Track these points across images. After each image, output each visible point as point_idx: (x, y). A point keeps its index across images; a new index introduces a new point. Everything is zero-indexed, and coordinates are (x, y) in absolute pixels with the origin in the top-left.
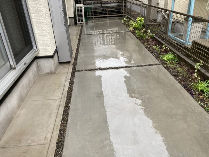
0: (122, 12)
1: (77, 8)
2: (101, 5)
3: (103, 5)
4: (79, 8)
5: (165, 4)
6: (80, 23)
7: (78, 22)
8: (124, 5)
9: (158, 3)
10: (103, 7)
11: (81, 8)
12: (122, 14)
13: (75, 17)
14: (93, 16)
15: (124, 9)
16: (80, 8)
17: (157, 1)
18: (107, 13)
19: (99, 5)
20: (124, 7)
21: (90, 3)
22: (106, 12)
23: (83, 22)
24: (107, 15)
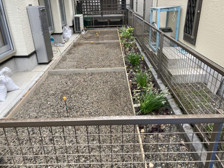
1: (75, 18)
2: (102, 16)
3: (104, 16)
7: (76, 31)
13: (73, 27)
14: (94, 26)
18: (107, 23)
19: (100, 16)
21: (88, 13)
23: (80, 31)
24: (107, 25)
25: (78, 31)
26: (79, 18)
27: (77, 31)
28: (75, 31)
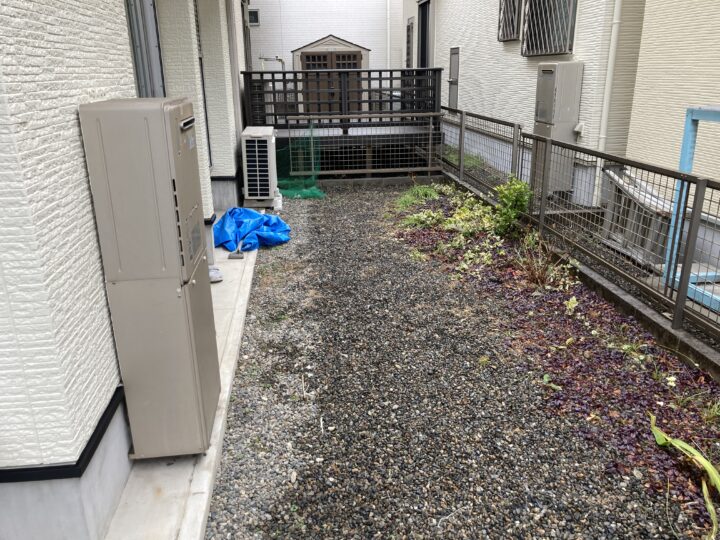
0: (424, 160)
1: (247, 141)
2: (345, 132)
3: (352, 132)
4: (254, 141)
5: (606, 139)
6: (259, 200)
7: (250, 195)
8: (434, 135)
9: (577, 134)
10: (351, 137)
11: (263, 143)
12: (425, 165)
13: (238, 179)
14: (313, 172)
15: (434, 150)
16: (259, 141)
17: (575, 126)
18: (365, 162)
19: (339, 132)
20: (434, 139)
21: (301, 122)
22: (365, 157)
23: (268, 195)
24: (365, 168)
25: (259, 198)
26: (265, 142)
27: (256, 195)
28: (247, 196)
